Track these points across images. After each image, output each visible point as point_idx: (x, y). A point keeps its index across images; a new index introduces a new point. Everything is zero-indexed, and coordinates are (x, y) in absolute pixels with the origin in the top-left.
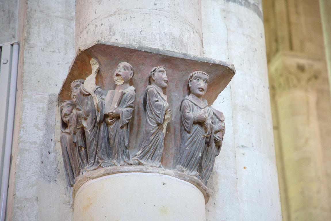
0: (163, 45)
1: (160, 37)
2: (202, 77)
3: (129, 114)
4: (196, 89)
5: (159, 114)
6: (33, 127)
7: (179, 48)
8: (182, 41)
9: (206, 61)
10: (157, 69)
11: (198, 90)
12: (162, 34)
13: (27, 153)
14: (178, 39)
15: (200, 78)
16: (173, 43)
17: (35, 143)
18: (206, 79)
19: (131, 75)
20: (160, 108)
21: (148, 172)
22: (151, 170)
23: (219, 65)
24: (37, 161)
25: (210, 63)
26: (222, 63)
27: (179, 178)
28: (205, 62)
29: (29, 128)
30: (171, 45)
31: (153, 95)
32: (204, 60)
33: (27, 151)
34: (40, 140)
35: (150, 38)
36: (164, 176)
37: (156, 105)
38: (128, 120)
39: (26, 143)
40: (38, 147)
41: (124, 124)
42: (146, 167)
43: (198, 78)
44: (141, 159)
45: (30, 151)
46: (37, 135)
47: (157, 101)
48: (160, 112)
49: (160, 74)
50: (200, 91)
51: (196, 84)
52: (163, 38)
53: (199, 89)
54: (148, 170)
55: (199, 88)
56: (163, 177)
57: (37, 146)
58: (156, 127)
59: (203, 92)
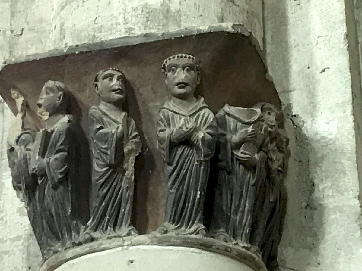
0: (131, 29)
1: (125, 18)
2: (178, 64)
3: (60, 163)
4: (173, 87)
5: (105, 148)
6: (16, 214)
7: (161, 24)
8: (168, 11)
9: (185, 34)
10: (99, 76)
11: (177, 87)
12: (128, 11)
13: (7, 256)
14: (158, 11)
15: (176, 66)
16: (148, 21)
17: (18, 238)
18: (187, 65)
19: (60, 98)
20: (106, 139)
21: (104, 248)
22: (108, 245)
23: (209, 33)
24: (22, 265)
25: (192, 35)
26: (212, 29)
27: (160, 244)
28: (183, 36)
29: (10, 217)
30: (144, 24)
31: (93, 121)
32: (181, 34)
33: (6, 254)
34: (26, 232)
35: (109, 25)
36: (131, 248)
37: (98, 135)
38: (61, 173)
39: (6, 241)
40: (23, 243)
41: (56, 181)
42: (100, 241)
43: (173, 68)
44: (95, 230)
45: (11, 252)
46: (21, 224)
47: (101, 128)
48: (107, 145)
49: (106, 81)
50: (180, 88)
51: (171, 79)
52: (130, 19)
53: (178, 84)
54: (102, 246)
55: (176, 83)
56: (130, 250)
57: (22, 241)
58: (106, 171)
59: (188, 87)
